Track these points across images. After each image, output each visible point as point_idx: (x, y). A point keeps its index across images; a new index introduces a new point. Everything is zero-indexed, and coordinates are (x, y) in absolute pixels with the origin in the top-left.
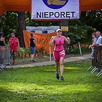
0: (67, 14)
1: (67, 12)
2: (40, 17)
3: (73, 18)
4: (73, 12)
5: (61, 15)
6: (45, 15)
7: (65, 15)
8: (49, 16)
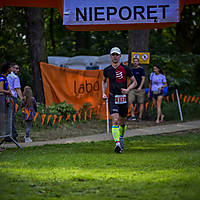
0: (149, 12)
1: (149, 7)
2: (85, 19)
3: (164, 21)
4: (164, 7)
5: (135, 13)
6: (96, 14)
7: (145, 14)
8: (105, 16)
